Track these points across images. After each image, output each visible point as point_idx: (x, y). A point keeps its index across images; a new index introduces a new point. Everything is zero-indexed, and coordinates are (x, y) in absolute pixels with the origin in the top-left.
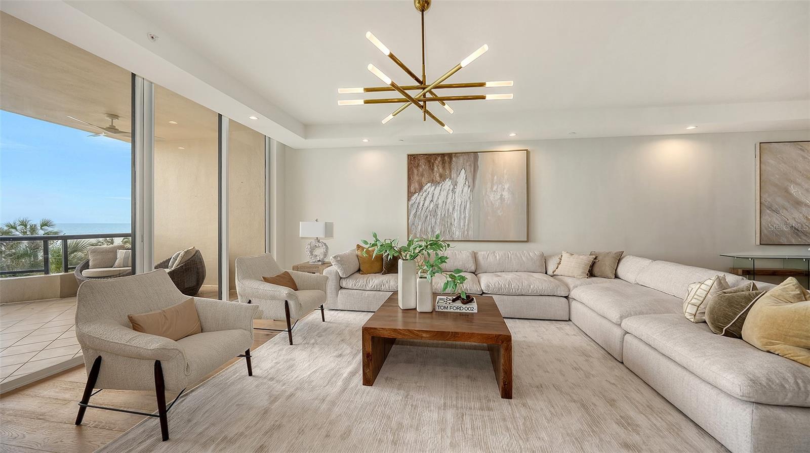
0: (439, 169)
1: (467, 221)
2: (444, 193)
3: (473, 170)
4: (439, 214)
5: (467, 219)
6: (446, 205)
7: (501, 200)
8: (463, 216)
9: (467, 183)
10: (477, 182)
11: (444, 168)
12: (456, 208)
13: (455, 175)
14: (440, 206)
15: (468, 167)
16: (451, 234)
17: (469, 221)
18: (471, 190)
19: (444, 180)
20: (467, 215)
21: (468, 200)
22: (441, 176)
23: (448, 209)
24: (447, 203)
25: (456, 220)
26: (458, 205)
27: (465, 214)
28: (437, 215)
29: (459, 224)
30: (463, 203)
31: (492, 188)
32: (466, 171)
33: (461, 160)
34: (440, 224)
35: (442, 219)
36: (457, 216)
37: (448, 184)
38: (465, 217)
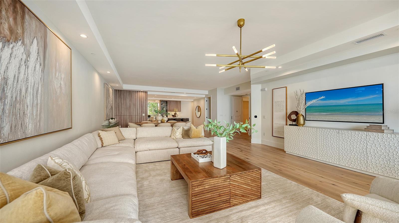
0: (8, 17)
1: (39, 110)
2: (15, 63)
3: (43, 46)
4: (9, 95)
5: (39, 106)
6: (18, 82)
7: (60, 88)
8: (35, 103)
9: (39, 58)
10: (46, 62)
11: (15, 19)
12: (29, 89)
13: (28, 41)
14: (10, 82)
15: (39, 38)
16: (23, 129)
17: (41, 109)
18: (42, 70)
19: (16, 40)
20: (39, 101)
21: (40, 82)
22: (11, 31)
23: (21, 90)
24: (19, 81)
25: (29, 107)
26: (31, 85)
27: (38, 100)
28: (6, 97)
29: (32, 114)
30: (36, 85)
31: (56, 75)
32: (38, 43)
33: (34, 23)
34: (9, 113)
35: (13, 105)
36: (30, 102)
37: (19, 49)
38: (37, 104)
